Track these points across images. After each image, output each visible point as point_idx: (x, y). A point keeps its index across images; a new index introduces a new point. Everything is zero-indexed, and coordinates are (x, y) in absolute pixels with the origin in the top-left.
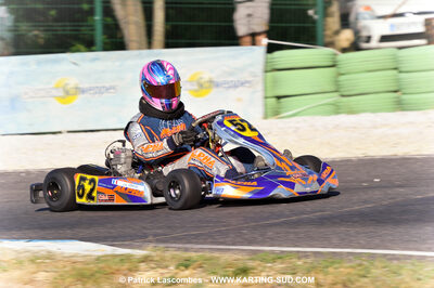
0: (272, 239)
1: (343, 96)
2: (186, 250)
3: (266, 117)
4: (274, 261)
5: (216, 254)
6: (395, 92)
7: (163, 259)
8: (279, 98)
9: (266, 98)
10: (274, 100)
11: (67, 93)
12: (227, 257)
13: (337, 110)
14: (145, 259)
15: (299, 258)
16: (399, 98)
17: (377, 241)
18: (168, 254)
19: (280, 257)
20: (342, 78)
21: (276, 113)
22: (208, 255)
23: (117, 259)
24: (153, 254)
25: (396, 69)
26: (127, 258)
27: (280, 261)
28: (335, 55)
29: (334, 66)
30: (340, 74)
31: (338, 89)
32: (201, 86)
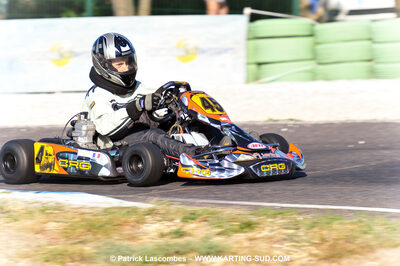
0: (270, 196)
1: (320, 64)
2: (192, 204)
3: (248, 81)
4: (274, 216)
5: (219, 209)
6: (370, 61)
7: (168, 213)
8: (260, 64)
9: (248, 64)
10: (253, 67)
12: (228, 212)
13: (314, 76)
14: (151, 212)
15: (300, 214)
16: (372, 67)
17: (372, 200)
18: (174, 208)
19: (281, 212)
20: (319, 47)
21: (257, 78)
22: (212, 209)
23: (124, 212)
24: (158, 207)
25: (370, 39)
26: (134, 210)
27: (280, 216)
28: (313, 25)
29: (311, 35)
30: (317, 43)
31: (314, 57)
32: (187, 52)
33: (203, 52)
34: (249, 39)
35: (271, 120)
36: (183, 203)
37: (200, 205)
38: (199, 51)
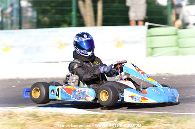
1: (180, 48)
2: (122, 113)
3: (147, 56)
4: (160, 118)
5: (134, 115)
7: (111, 117)
8: (153, 48)
9: (147, 48)
10: (150, 50)
11: (61, 45)
12: (139, 116)
13: (178, 53)
14: (103, 117)
15: (172, 117)
18: (114, 114)
19: (163, 116)
20: (180, 40)
21: (151, 55)
22: (131, 115)
24: (107, 114)
26: (96, 116)
27: (163, 118)
28: (177, 30)
29: (176, 35)
30: (179, 38)
31: (178, 45)
32: (119, 43)
33: (126, 42)
34: (148, 37)
35: (158, 74)
36: (118, 112)
37: (126, 113)
38: (124, 42)
